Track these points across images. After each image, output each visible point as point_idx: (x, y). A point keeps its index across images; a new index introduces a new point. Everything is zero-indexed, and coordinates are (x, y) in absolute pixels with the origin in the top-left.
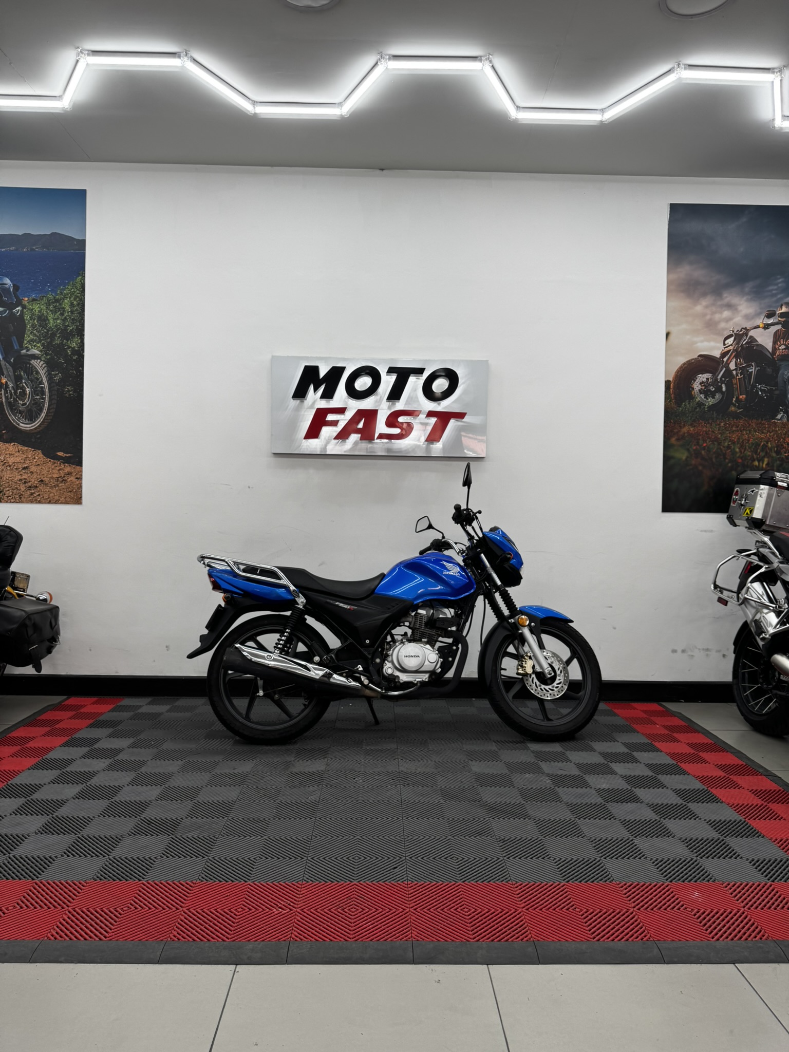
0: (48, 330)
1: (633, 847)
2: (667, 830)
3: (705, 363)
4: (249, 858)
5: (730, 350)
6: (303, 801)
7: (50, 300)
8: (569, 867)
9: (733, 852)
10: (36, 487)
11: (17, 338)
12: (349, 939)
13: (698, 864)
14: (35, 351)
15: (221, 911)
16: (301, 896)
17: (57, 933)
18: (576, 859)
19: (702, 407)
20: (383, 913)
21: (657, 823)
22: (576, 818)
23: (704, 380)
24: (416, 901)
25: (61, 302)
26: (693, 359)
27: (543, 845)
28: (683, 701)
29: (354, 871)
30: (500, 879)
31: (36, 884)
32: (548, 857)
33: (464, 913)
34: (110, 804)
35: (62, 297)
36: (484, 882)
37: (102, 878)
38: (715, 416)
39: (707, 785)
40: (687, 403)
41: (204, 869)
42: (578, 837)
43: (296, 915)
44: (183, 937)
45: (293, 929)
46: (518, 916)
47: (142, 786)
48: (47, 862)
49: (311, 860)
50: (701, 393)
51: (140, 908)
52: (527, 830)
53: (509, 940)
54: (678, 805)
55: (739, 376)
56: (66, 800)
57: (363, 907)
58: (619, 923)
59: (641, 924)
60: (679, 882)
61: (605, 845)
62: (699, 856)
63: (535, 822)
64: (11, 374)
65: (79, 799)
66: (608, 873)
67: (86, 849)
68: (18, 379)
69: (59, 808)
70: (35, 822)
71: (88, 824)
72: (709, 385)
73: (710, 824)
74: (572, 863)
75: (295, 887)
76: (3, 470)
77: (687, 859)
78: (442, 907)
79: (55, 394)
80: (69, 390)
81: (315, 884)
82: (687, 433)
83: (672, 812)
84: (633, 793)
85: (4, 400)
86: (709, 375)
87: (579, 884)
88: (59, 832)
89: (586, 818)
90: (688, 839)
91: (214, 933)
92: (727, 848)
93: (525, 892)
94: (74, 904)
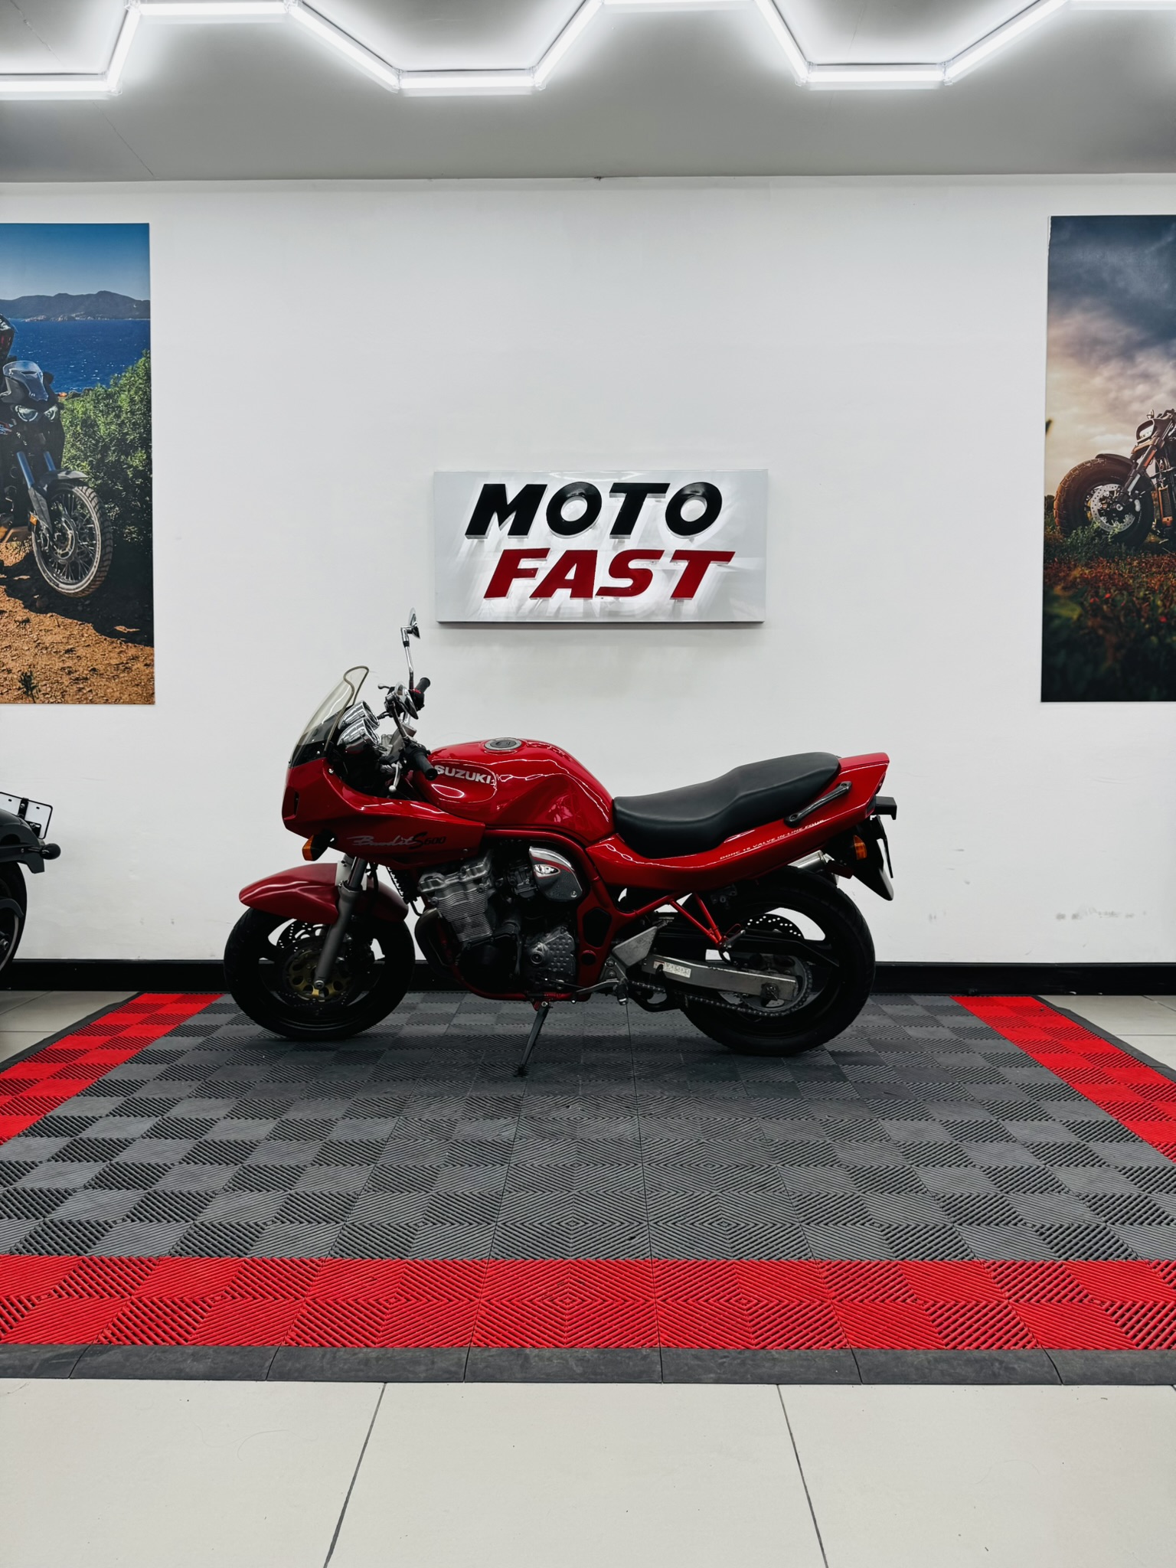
0: (98, 442)
1: (1004, 1208)
2: (1057, 1182)
3: (1109, 468)
4: (407, 1224)
5: (1149, 446)
6: (489, 1140)
7: (99, 395)
8: (905, 1237)
9: (1163, 1216)
10: (87, 679)
11: (51, 455)
12: (561, 1345)
13: (1108, 1233)
14: (79, 474)
15: (363, 1302)
16: (487, 1280)
17: (114, 1334)
18: (913, 1226)
19: (1103, 537)
20: (614, 1305)
21: (1040, 1172)
22: (912, 1164)
23: (1107, 494)
24: (666, 1288)
25: (116, 397)
26: (1089, 462)
27: (863, 1204)
28: (1077, 993)
29: (568, 1243)
30: (795, 1255)
31: (84, 1262)
32: (872, 1221)
33: (740, 1305)
34: (197, 1145)
35: (118, 389)
36: (771, 1260)
37: (183, 1253)
38: (1123, 551)
39: (1118, 1115)
40: (1080, 531)
41: (338, 1240)
42: (917, 1192)
43: (479, 1308)
44: (305, 1341)
45: (474, 1330)
46: (825, 1311)
47: (246, 1119)
48: (101, 1229)
49: (503, 1226)
50: (1101, 515)
51: (240, 1298)
52: (833, 1182)
53: (812, 1346)
54: (1073, 1145)
55: (1162, 487)
56: (132, 1139)
57: (582, 1296)
58: (987, 1322)
59: (1022, 1324)
60: (1080, 1260)
61: (959, 1205)
62: (1110, 1221)
63: (848, 1171)
64: (45, 509)
65: (151, 1138)
66: (966, 1246)
67: (160, 1211)
68: (55, 516)
69: (121, 1152)
70: (83, 1172)
71: (164, 1174)
72: (1113, 502)
73: (1125, 1174)
74: (909, 1232)
75: (478, 1266)
76: (36, 654)
77: (1091, 1225)
78: (706, 1297)
79: (110, 539)
80: (131, 531)
81: (509, 1261)
82: (1079, 578)
83: (1063, 1156)
84: (1001, 1128)
85: (35, 549)
86: (1113, 487)
87: (920, 1262)
88: (119, 1186)
89: (929, 1164)
90: (1091, 1196)
91: (353, 1336)
92: (1154, 1208)
93: (835, 1275)
94: (140, 1291)
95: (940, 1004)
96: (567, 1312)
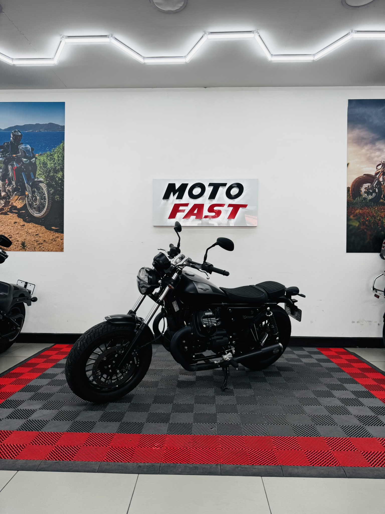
0: (47, 169)
1: (330, 420)
2: (348, 411)
3: (368, 178)
4: (141, 422)
5: (380, 171)
6: (167, 395)
7: (48, 155)
8: (298, 429)
9: (382, 422)
10: (42, 244)
11: (33, 173)
12: (189, 462)
13: (364, 428)
14: (41, 179)
15: (127, 448)
16: (166, 441)
17: (50, 457)
18: (302, 425)
19: (366, 200)
20: (206, 450)
21: (342, 408)
22: (302, 405)
23: (367, 186)
24: (222, 445)
25: (53, 155)
26: (361, 176)
27: (285, 418)
28: (358, 347)
29: (192, 429)
30: (264, 434)
31: (40, 433)
32: (288, 424)
33: (246, 451)
35: (54, 153)
36: (256, 436)
37: (71, 431)
38: (372, 204)
39: (368, 389)
40: (358, 198)
41: (119, 427)
42: (303, 414)
43: (163, 450)
44: (109, 460)
45: (162, 457)
46: (273, 453)
48: (45, 423)
49: (171, 424)
50: (365, 193)
51: (89, 446)
52: (277, 410)
53: (268, 464)
54: (354, 399)
56: (54, 393)
57: (196, 447)
58: (324, 457)
59: (335, 458)
60: (354, 437)
61: (316, 418)
62: (365, 425)
63: (281, 407)
64: (30, 190)
66: (318, 432)
67: (63, 417)
68: (33, 192)
69: (51, 397)
70: (39, 404)
71: (64, 405)
72: (369, 189)
73: (370, 409)
74: (300, 427)
75: (163, 437)
76: (26, 236)
77: (358, 426)
78: (235, 448)
79: (51, 200)
80: (57, 197)
81: (173, 435)
82: (358, 213)
83: (350, 402)
84: (331, 393)
85: (27, 202)
86: (369, 184)
87: (303, 437)
88: (50, 408)
89: (307, 405)
90: (359, 416)
91: (124, 459)
92: (379, 420)
93: (276, 441)
94: (58, 443)
95: (312, 351)
96: (191, 452)
